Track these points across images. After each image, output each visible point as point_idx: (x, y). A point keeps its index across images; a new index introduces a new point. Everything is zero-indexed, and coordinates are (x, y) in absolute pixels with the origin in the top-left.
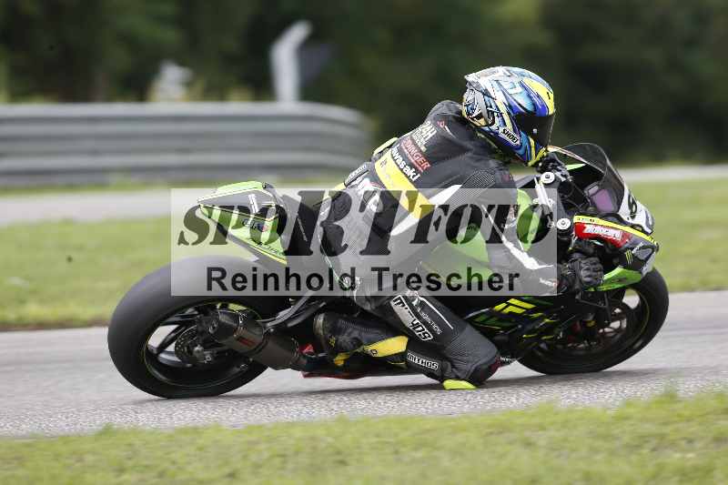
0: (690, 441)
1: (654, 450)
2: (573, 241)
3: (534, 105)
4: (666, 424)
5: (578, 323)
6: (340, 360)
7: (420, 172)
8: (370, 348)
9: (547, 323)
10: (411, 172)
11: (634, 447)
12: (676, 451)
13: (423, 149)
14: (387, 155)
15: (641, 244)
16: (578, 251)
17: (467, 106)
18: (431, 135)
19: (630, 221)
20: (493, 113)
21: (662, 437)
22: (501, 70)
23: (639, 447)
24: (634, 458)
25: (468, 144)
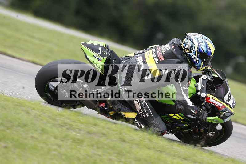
0: (80, 130)
1: (67, 129)
2: (204, 102)
3: (207, 51)
4: (74, 122)
5: (198, 129)
6: (112, 113)
7: (160, 61)
8: (123, 113)
9: (186, 126)
10: (157, 60)
11: (61, 126)
12: (74, 132)
13: (163, 53)
14: (151, 51)
15: (228, 111)
16: (205, 106)
17: (184, 44)
18: (168, 49)
19: (227, 102)
20: (192, 49)
21: (71, 125)
22: (200, 35)
23: (63, 126)
24: (60, 129)
25: (180, 57)
